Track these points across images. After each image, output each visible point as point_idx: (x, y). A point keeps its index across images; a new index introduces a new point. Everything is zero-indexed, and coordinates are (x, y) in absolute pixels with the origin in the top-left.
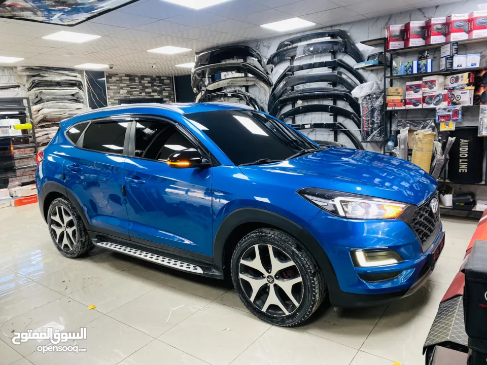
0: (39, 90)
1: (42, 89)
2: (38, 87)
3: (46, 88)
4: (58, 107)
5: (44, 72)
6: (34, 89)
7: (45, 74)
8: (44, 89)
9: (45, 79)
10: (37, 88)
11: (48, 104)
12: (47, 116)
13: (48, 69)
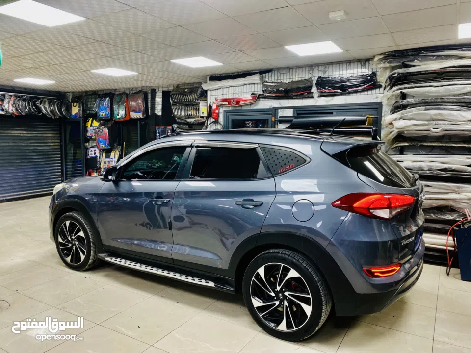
0: (401, 89)
1: (405, 88)
2: (400, 84)
3: (412, 85)
4: (428, 117)
5: (412, 58)
6: (395, 88)
7: (412, 61)
8: (409, 88)
9: (411, 70)
10: (398, 87)
11: (412, 111)
12: (403, 132)
13: (419, 52)
